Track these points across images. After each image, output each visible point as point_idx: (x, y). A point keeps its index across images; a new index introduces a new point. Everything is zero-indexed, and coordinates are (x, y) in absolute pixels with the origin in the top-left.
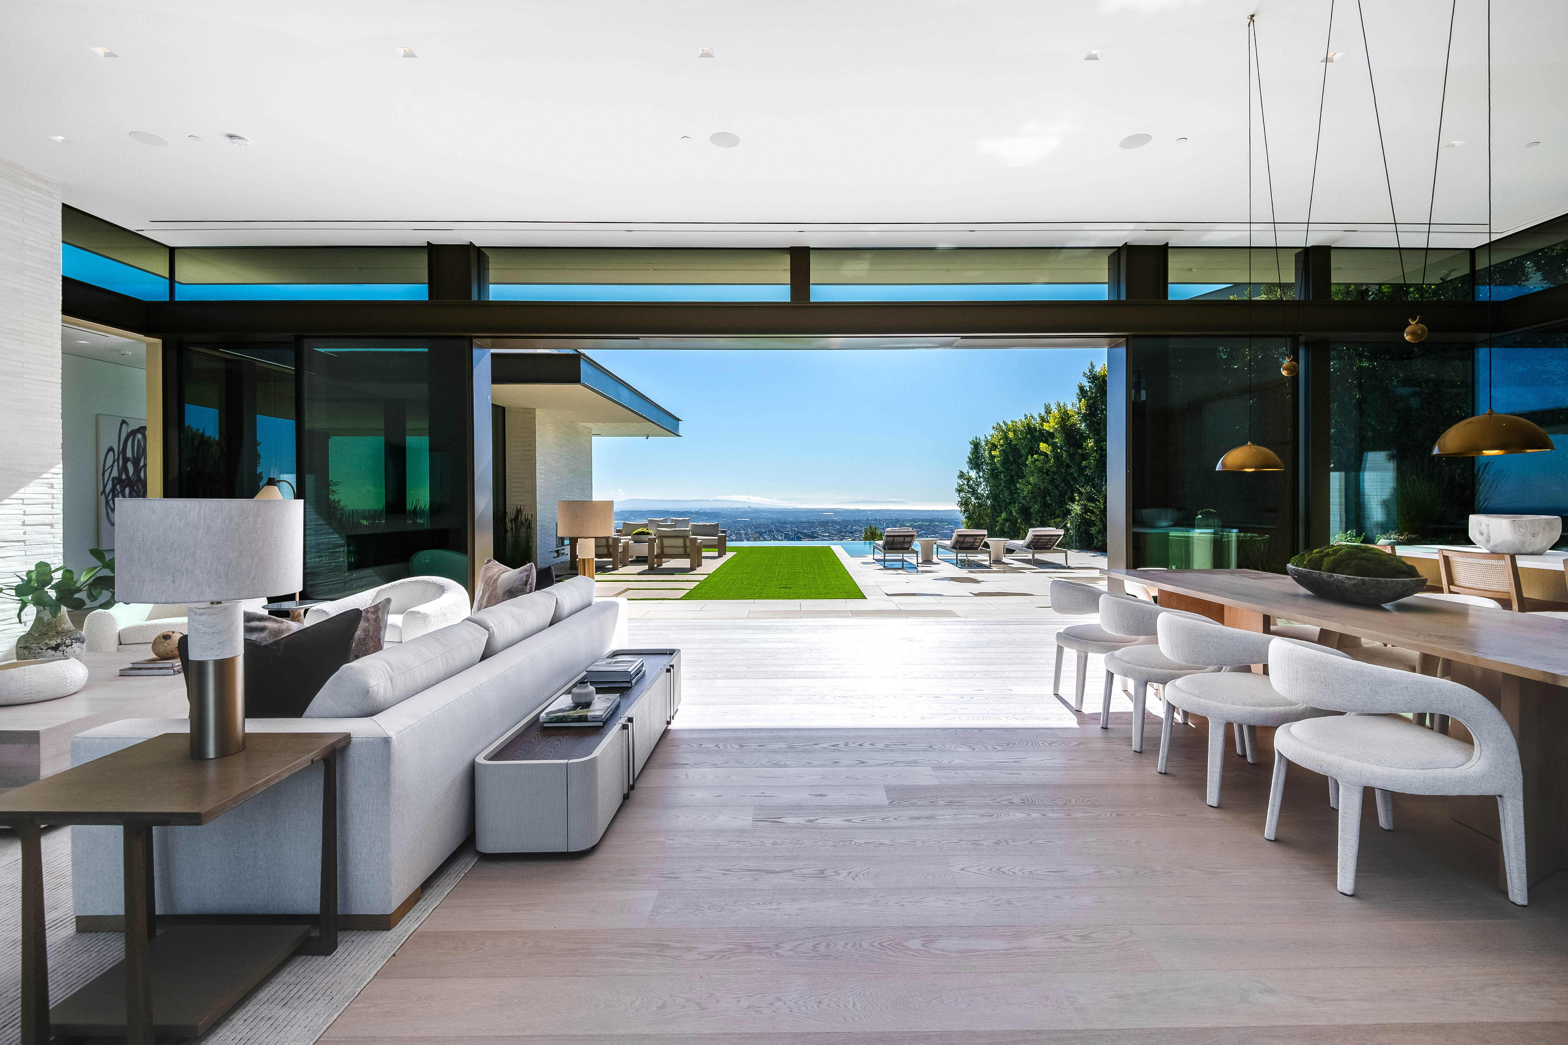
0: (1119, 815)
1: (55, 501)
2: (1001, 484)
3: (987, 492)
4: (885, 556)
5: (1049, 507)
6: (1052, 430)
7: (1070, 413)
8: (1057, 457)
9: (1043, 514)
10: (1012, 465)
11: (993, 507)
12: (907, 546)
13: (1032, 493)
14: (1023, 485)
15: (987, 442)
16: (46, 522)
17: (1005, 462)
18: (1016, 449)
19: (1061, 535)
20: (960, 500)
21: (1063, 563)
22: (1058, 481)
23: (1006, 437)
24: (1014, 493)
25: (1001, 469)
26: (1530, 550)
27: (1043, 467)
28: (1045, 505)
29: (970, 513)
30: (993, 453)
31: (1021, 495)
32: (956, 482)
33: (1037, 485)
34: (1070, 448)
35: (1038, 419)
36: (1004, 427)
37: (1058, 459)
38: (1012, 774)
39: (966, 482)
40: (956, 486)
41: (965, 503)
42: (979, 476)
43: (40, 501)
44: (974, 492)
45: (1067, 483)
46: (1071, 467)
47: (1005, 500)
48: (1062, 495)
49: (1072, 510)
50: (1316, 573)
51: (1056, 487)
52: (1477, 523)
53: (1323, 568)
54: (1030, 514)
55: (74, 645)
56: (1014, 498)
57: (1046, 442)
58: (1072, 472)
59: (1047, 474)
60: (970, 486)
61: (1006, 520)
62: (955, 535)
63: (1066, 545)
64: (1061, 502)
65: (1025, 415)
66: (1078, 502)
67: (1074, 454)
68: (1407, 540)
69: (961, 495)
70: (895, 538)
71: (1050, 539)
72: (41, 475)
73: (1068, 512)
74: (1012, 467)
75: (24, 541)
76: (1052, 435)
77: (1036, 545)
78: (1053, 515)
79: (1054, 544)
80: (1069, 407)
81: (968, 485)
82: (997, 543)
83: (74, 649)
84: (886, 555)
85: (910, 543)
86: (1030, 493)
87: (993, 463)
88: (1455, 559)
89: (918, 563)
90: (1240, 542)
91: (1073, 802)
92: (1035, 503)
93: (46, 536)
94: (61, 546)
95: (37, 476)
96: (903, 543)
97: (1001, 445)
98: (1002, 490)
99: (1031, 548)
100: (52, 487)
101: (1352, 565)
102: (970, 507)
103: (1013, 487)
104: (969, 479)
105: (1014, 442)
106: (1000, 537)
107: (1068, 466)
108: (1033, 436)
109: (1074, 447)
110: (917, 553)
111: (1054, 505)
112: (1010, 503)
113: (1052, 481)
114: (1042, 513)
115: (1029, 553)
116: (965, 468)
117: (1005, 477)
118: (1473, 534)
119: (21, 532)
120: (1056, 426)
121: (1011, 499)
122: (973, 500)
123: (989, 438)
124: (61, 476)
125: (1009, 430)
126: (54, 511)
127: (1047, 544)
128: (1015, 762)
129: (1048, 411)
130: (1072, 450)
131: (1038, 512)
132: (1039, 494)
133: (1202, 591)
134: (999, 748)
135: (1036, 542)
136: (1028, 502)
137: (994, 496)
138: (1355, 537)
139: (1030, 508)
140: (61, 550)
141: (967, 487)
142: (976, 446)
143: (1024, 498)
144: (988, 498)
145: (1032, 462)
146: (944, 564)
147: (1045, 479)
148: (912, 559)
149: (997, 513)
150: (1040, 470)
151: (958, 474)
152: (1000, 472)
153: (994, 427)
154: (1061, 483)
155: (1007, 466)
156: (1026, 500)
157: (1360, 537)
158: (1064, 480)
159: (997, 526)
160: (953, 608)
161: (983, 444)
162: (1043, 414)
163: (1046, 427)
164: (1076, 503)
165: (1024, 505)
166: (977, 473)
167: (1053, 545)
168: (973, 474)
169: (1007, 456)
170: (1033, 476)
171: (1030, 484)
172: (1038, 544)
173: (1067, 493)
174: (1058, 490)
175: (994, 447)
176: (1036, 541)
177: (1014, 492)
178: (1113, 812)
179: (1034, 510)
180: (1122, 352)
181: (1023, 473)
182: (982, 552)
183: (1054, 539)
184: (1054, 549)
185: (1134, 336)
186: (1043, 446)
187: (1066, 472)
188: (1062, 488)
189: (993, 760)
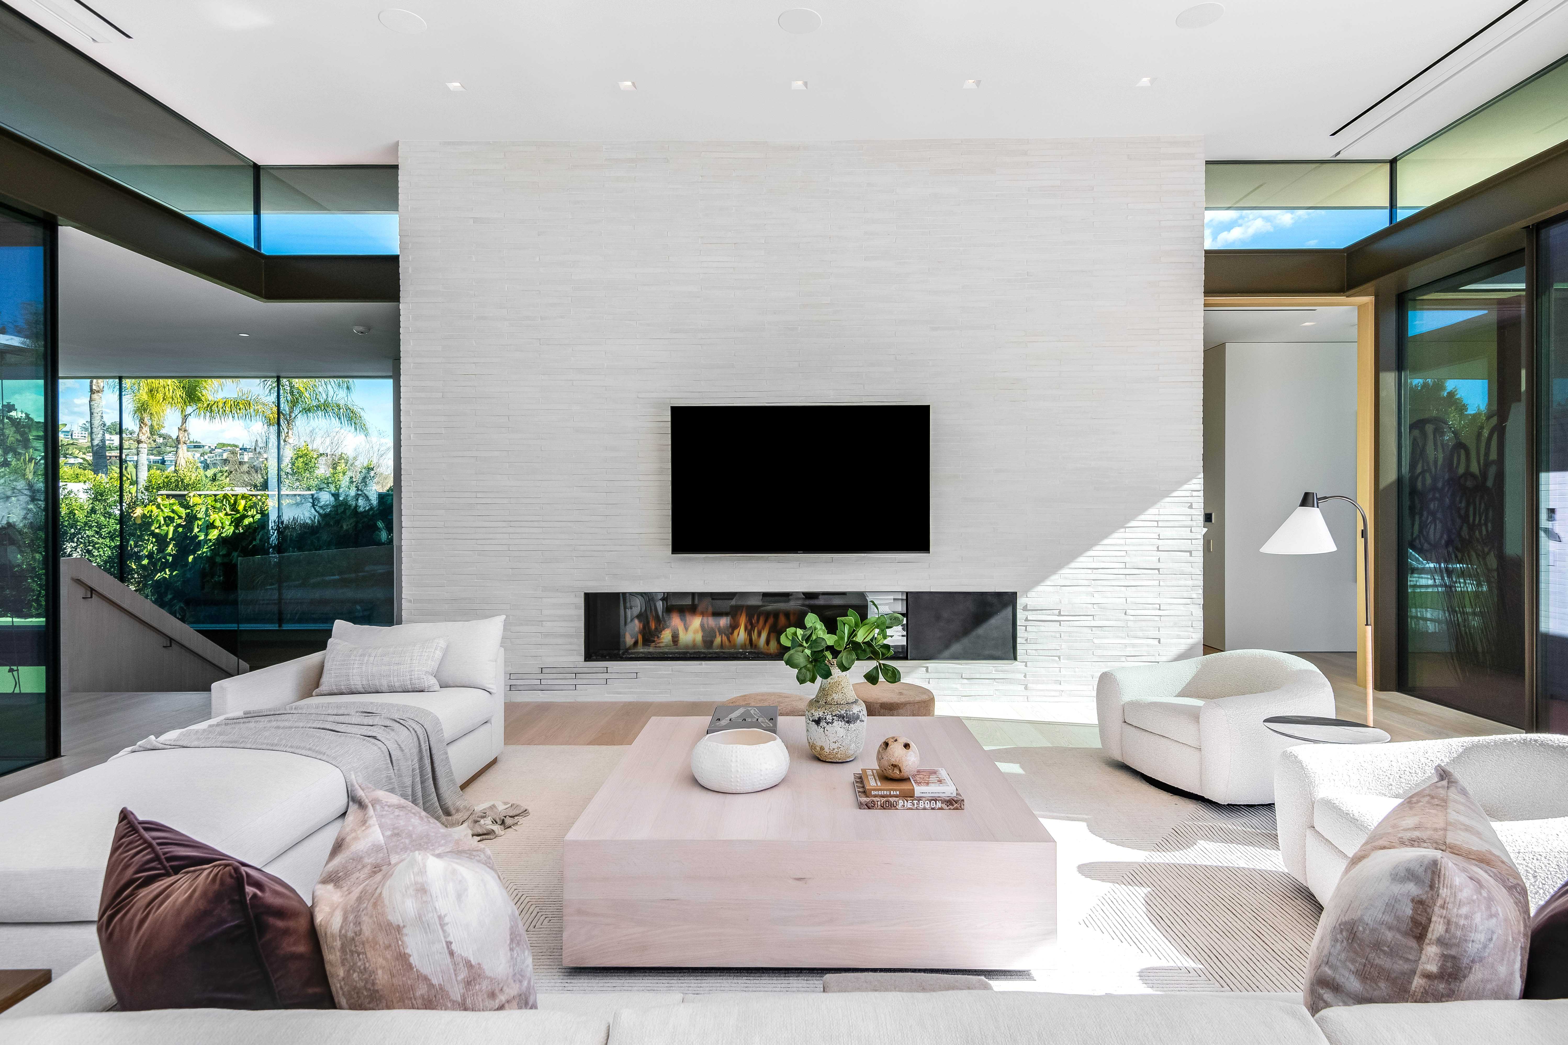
1: (1194, 523)
16: (1183, 548)
43: (1177, 524)
55: (835, 723)
72: (1171, 493)
75: (1158, 569)
83: (836, 729)
93: (1183, 565)
94: (1201, 578)
95: (1166, 494)
100: (1191, 507)
119: (1156, 559)
124: (1201, 494)
126: (1193, 536)
140: (1201, 583)
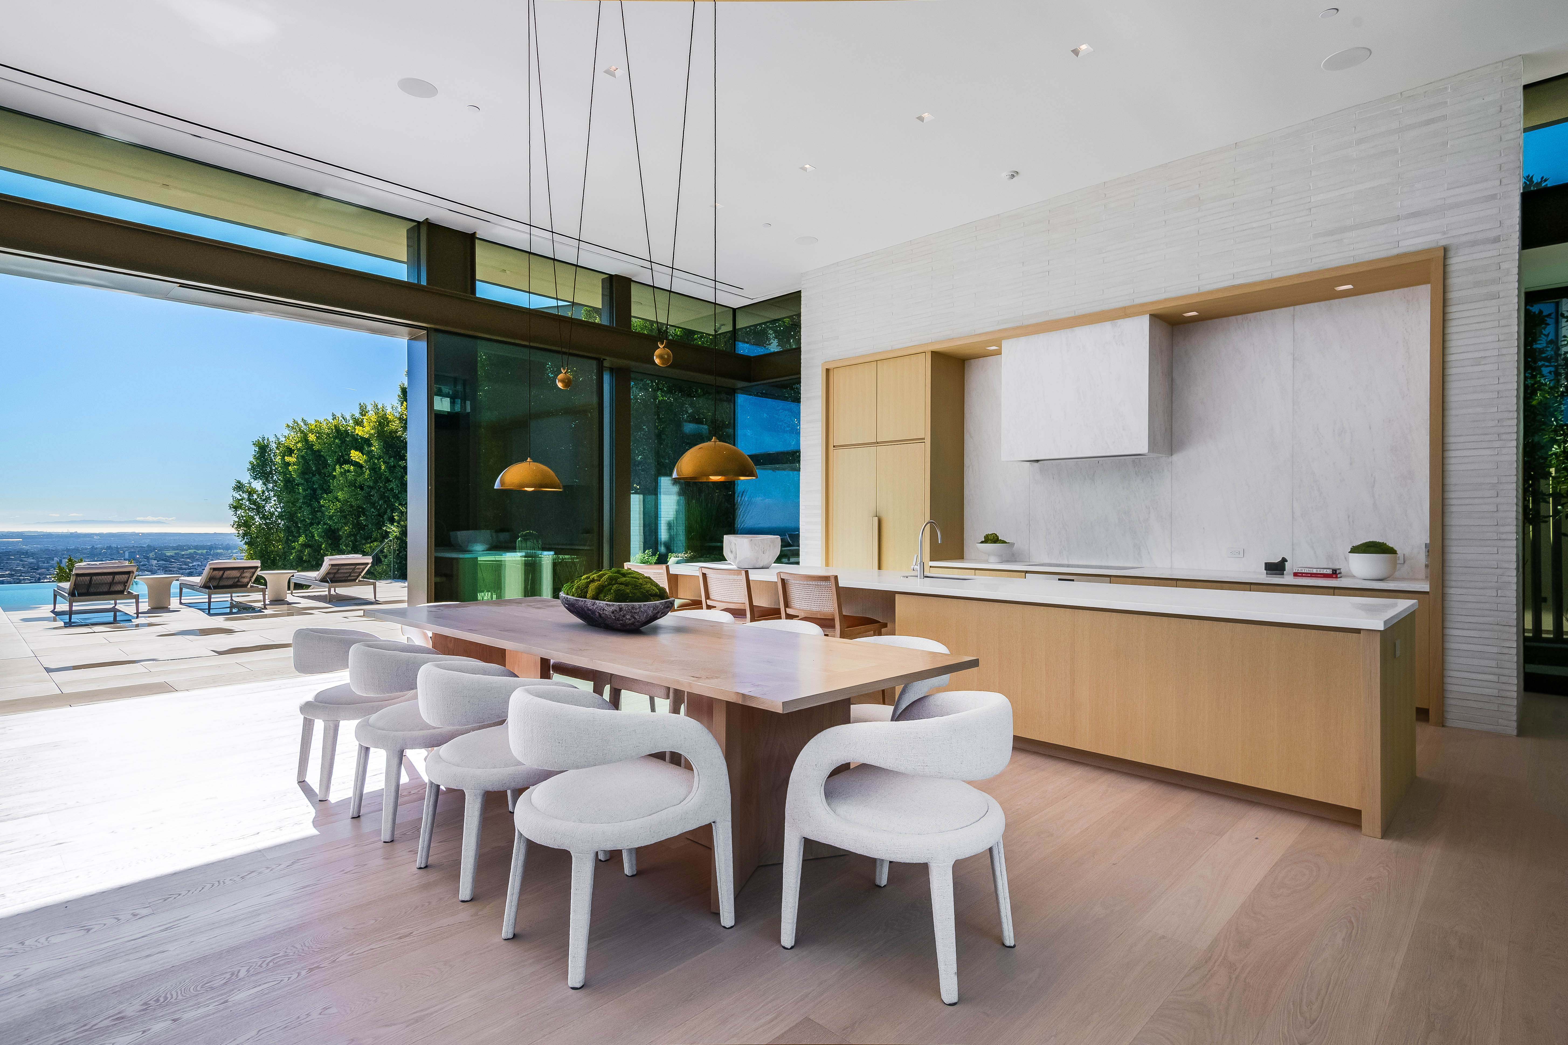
0: (311, 970)
2: (298, 500)
3: (279, 510)
4: (71, 606)
5: (363, 529)
6: (367, 436)
7: (390, 417)
8: (374, 469)
9: (356, 538)
10: (314, 475)
11: (288, 529)
12: (119, 588)
13: (341, 510)
14: (329, 501)
15: (279, 444)
17: (305, 472)
18: (321, 456)
19: (368, 564)
20: (237, 520)
21: (371, 597)
22: (375, 498)
23: (305, 439)
24: (317, 511)
25: (298, 480)
26: (761, 566)
27: (356, 480)
28: (359, 527)
29: (251, 538)
30: (287, 459)
31: (327, 514)
32: (230, 496)
33: (348, 502)
34: (389, 458)
35: (351, 422)
36: (304, 427)
37: (375, 472)
38: (147, 956)
39: (245, 496)
40: (231, 501)
41: (244, 524)
42: (267, 488)
44: (259, 509)
45: (387, 500)
46: (391, 481)
47: (304, 520)
48: (381, 515)
49: (389, 532)
50: (582, 601)
51: (373, 505)
52: (730, 542)
53: (588, 596)
54: (339, 538)
56: (317, 518)
57: (360, 449)
58: (392, 488)
59: (362, 488)
60: (255, 503)
61: (305, 545)
62: (207, 569)
63: (373, 575)
64: (378, 523)
65: (333, 415)
66: (398, 523)
67: (394, 467)
68: (690, 557)
69: (238, 513)
70: (94, 578)
71: (354, 569)
73: (386, 535)
74: (314, 479)
76: (367, 442)
77: (334, 577)
78: (368, 538)
79: (360, 575)
80: (389, 410)
81: (249, 500)
82: (276, 578)
84: (74, 604)
85: (125, 583)
86: (338, 512)
87: (285, 472)
88: (710, 575)
89: (138, 613)
90: (555, 565)
91: (242, 974)
92: (346, 524)
96: (111, 584)
97: (299, 450)
98: (301, 508)
99: (327, 582)
101: (612, 591)
102: (253, 529)
103: (316, 504)
104: (250, 493)
105: (316, 448)
106: (290, 569)
107: (388, 481)
108: (343, 441)
109: (395, 457)
110: (137, 597)
111: (370, 526)
112: (311, 524)
113: (368, 497)
114: (355, 535)
115: (325, 587)
116: (246, 478)
117: (304, 490)
118: (726, 552)
120: (372, 432)
121: (312, 519)
122: (257, 519)
123: (282, 439)
125: (311, 431)
127: (350, 576)
128: (166, 929)
129: (363, 411)
130: (392, 462)
131: (350, 535)
132: (350, 513)
133: (470, 630)
134: (144, 912)
135: (335, 573)
136: (336, 523)
137: (289, 516)
138: (651, 556)
139: (338, 530)
141: (247, 503)
142: (263, 449)
143: (331, 518)
144: (280, 516)
145: (341, 473)
146: (185, 611)
147: (357, 494)
148: (126, 607)
149: (294, 536)
150: (352, 484)
151: (234, 484)
152: (298, 485)
153: (288, 426)
154: (379, 500)
155: (307, 476)
156: (334, 520)
157: (655, 556)
158: (382, 497)
159: (292, 554)
160: (170, 679)
161: (274, 446)
162: (357, 415)
163: (359, 431)
164: (395, 524)
165: (330, 526)
166: (264, 484)
167: (358, 576)
168: (258, 485)
169: (308, 463)
170: (343, 490)
171: (339, 501)
172: (337, 575)
173: (387, 512)
174: (375, 508)
175: (290, 452)
176: (335, 571)
177: (317, 513)
178: (303, 968)
179: (343, 533)
180: (422, 346)
181: (329, 486)
182: (253, 590)
183: (358, 569)
184: (359, 581)
185: (436, 330)
186: (355, 455)
187: (385, 487)
188: (381, 506)
189: (121, 940)
